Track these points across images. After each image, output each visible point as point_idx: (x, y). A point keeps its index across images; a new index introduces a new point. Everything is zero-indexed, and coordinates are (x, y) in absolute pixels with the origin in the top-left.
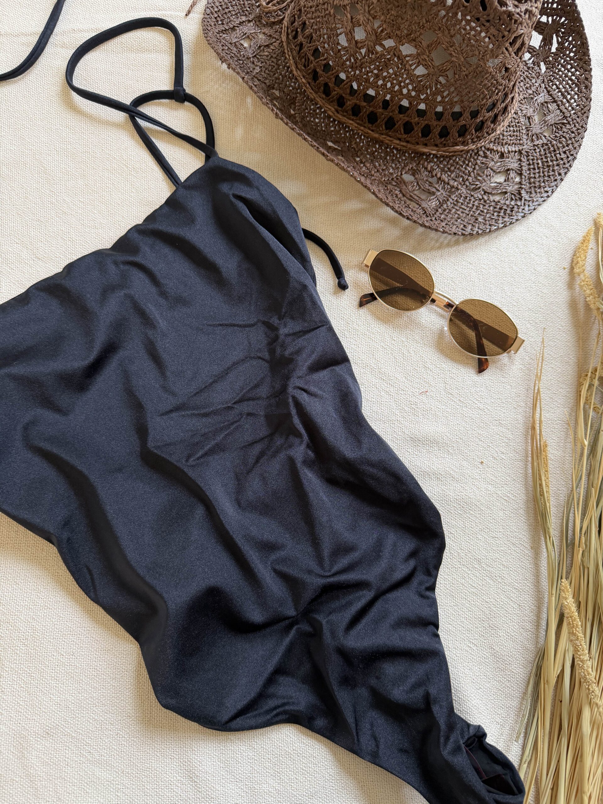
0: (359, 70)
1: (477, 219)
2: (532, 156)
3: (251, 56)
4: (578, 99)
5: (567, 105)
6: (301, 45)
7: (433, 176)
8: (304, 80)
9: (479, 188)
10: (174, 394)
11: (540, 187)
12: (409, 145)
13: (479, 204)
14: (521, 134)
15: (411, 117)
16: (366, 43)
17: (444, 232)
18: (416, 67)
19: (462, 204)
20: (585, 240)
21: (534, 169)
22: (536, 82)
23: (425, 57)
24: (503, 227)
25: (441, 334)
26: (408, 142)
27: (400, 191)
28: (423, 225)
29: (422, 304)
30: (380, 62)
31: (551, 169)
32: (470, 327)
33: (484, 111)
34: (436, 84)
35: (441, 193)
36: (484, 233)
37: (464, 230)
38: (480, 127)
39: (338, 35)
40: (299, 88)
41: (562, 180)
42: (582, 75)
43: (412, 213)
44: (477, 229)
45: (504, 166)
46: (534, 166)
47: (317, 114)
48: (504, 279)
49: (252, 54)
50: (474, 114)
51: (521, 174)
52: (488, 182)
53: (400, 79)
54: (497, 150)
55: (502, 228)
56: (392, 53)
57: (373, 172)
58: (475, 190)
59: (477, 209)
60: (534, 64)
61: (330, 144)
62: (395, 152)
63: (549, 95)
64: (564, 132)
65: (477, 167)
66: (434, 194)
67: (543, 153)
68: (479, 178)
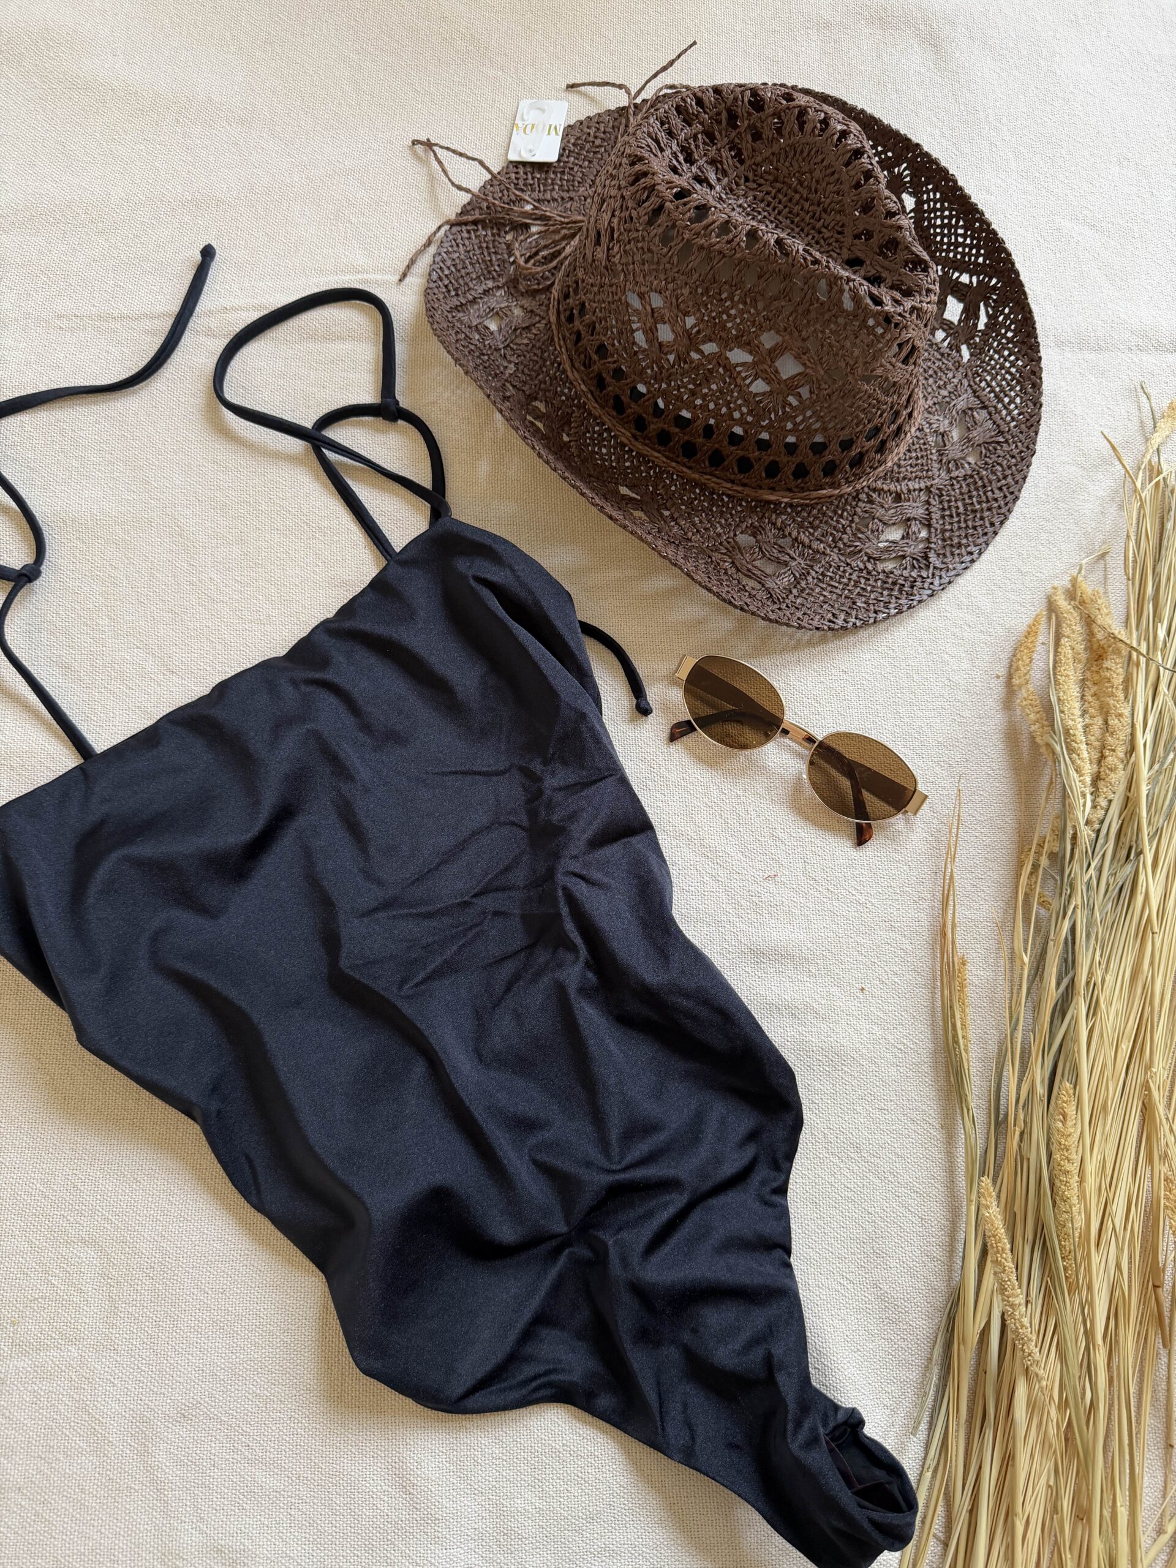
0: (666, 383)
1: (854, 603)
2: (947, 495)
3: (501, 346)
4: (1021, 403)
5: (1004, 412)
6: (579, 334)
7: (784, 536)
8: (583, 387)
9: (860, 551)
10: (379, 882)
11: (959, 546)
12: (747, 491)
13: (859, 577)
14: (930, 462)
15: (747, 450)
16: (675, 347)
17: (800, 627)
18: (752, 382)
19: (831, 578)
20: (1031, 632)
21: (951, 516)
22: (954, 377)
23: (766, 367)
24: (897, 613)
25: (798, 784)
26: (744, 485)
27: (733, 563)
28: (766, 618)
29: (768, 738)
30: (696, 375)
31: (978, 516)
32: (844, 774)
33: (862, 439)
34: (784, 407)
35: (798, 563)
36: (865, 624)
37: (834, 622)
38: (858, 461)
39: (633, 331)
40: (576, 398)
41: (995, 533)
42: (1026, 366)
43: (748, 601)
44: (853, 620)
45: (901, 514)
46: (951, 511)
47: (604, 440)
48: (899, 695)
49: (503, 343)
50: (846, 445)
51: (929, 526)
52: (875, 541)
53: (729, 398)
54: (889, 490)
55: (895, 615)
56: (714, 362)
57: (690, 534)
58: (853, 554)
59: (855, 586)
60: (951, 349)
61: (624, 490)
62: (726, 499)
63: (975, 397)
64: (999, 457)
65: (856, 519)
66: (786, 564)
67: (965, 489)
68: (860, 535)
